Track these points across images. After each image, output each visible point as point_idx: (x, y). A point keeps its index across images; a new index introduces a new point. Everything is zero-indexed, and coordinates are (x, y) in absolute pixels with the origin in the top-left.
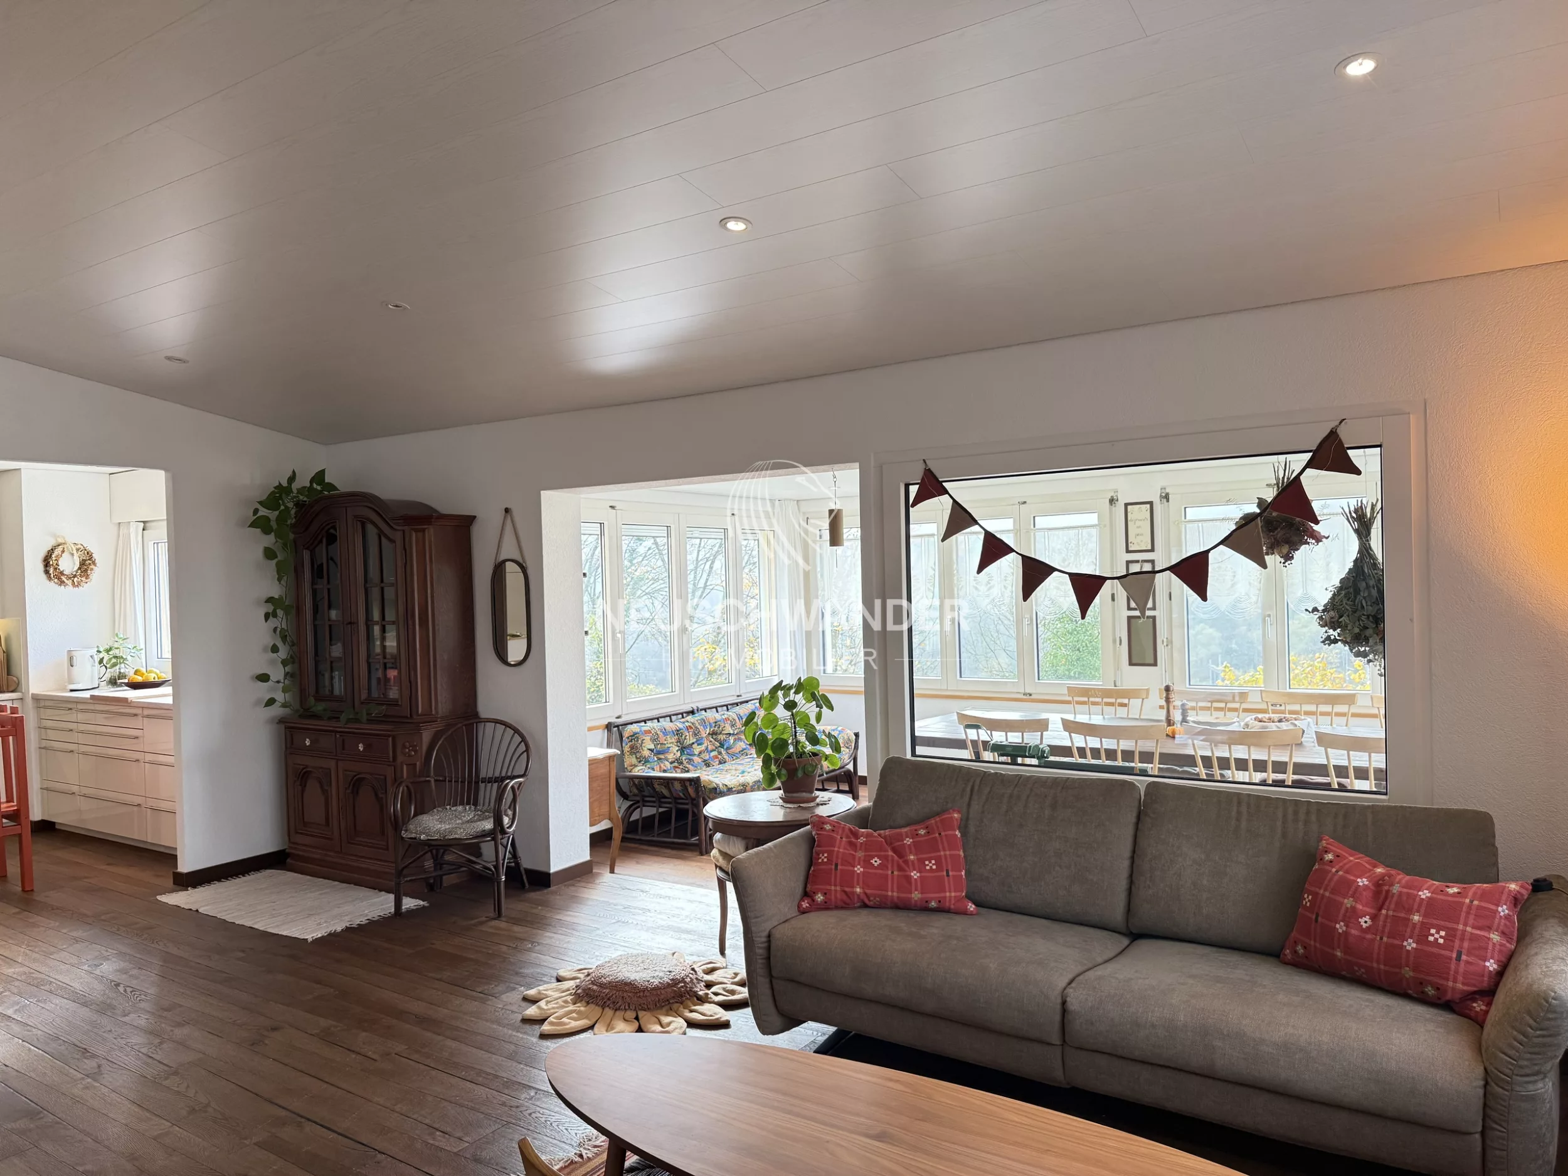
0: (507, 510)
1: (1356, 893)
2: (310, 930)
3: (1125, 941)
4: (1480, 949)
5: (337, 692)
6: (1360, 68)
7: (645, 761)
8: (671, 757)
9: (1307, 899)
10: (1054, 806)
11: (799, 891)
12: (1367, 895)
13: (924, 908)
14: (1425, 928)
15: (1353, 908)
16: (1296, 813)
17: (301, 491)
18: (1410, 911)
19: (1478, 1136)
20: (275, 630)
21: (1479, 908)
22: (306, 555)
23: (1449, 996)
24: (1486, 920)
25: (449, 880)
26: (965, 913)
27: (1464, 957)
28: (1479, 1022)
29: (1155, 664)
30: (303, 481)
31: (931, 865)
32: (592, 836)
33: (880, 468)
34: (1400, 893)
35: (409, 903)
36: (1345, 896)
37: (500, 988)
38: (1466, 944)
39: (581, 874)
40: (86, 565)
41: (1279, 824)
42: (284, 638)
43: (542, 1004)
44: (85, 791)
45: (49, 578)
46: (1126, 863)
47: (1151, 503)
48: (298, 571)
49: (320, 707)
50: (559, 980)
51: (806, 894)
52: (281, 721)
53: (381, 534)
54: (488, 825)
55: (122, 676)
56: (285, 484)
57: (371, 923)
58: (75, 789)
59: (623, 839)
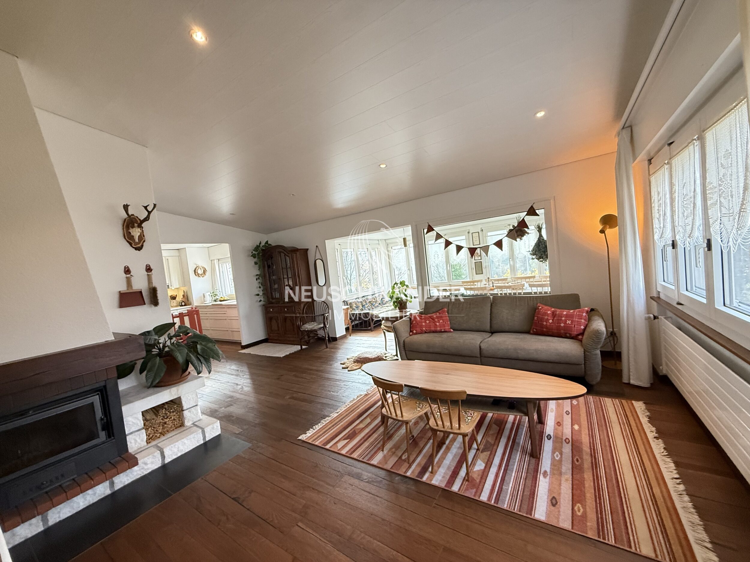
0: (317, 246)
1: (548, 315)
2: (281, 355)
3: (491, 334)
4: (580, 324)
5: (277, 297)
6: (540, 114)
7: (354, 309)
8: (360, 308)
9: (536, 318)
10: (470, 304)
11: (409, 331)
12: (551, 315)
13: (441, 332)
14: (566, 321)
15: (548, 319)
16: (530, 299)
17: (263, 246)
18: (562, 317)
19: (583, 365)
20: (259, 282)
21: (579, 314)
22: (266, 263)
23: (573, 336)
24: (580, 317)
25: (312, 341)
26: (450, 332)
27: (576, 326)
28: (581, 341)
29: (482, 274)
30: (263, 244)
31: (441, 321)
32: (346, 328)
33: (416, 225)
34: (559, 314)
35: (304, 347)
36: (545, 316)
37: (334, 362)
38: (576, 323)
39: (344, 337)
40: (205, 272)
41: (526, 302)
42: (262, 284)
43: (346, 364)
44: (212, 329)
45: (196, 275)
46: (489, 316)
47: (478, 232)
48: (264, 267)
49: (274, 301)
50: (348, 359)
51: (411, 331)
52: (264, 305)
53: (285, 255)
54: (322, 325)
55: (217, 299)
56: (258, 245)
57: (295, 352)
58: (209, 328)
59: (352, 330)
